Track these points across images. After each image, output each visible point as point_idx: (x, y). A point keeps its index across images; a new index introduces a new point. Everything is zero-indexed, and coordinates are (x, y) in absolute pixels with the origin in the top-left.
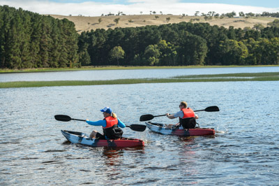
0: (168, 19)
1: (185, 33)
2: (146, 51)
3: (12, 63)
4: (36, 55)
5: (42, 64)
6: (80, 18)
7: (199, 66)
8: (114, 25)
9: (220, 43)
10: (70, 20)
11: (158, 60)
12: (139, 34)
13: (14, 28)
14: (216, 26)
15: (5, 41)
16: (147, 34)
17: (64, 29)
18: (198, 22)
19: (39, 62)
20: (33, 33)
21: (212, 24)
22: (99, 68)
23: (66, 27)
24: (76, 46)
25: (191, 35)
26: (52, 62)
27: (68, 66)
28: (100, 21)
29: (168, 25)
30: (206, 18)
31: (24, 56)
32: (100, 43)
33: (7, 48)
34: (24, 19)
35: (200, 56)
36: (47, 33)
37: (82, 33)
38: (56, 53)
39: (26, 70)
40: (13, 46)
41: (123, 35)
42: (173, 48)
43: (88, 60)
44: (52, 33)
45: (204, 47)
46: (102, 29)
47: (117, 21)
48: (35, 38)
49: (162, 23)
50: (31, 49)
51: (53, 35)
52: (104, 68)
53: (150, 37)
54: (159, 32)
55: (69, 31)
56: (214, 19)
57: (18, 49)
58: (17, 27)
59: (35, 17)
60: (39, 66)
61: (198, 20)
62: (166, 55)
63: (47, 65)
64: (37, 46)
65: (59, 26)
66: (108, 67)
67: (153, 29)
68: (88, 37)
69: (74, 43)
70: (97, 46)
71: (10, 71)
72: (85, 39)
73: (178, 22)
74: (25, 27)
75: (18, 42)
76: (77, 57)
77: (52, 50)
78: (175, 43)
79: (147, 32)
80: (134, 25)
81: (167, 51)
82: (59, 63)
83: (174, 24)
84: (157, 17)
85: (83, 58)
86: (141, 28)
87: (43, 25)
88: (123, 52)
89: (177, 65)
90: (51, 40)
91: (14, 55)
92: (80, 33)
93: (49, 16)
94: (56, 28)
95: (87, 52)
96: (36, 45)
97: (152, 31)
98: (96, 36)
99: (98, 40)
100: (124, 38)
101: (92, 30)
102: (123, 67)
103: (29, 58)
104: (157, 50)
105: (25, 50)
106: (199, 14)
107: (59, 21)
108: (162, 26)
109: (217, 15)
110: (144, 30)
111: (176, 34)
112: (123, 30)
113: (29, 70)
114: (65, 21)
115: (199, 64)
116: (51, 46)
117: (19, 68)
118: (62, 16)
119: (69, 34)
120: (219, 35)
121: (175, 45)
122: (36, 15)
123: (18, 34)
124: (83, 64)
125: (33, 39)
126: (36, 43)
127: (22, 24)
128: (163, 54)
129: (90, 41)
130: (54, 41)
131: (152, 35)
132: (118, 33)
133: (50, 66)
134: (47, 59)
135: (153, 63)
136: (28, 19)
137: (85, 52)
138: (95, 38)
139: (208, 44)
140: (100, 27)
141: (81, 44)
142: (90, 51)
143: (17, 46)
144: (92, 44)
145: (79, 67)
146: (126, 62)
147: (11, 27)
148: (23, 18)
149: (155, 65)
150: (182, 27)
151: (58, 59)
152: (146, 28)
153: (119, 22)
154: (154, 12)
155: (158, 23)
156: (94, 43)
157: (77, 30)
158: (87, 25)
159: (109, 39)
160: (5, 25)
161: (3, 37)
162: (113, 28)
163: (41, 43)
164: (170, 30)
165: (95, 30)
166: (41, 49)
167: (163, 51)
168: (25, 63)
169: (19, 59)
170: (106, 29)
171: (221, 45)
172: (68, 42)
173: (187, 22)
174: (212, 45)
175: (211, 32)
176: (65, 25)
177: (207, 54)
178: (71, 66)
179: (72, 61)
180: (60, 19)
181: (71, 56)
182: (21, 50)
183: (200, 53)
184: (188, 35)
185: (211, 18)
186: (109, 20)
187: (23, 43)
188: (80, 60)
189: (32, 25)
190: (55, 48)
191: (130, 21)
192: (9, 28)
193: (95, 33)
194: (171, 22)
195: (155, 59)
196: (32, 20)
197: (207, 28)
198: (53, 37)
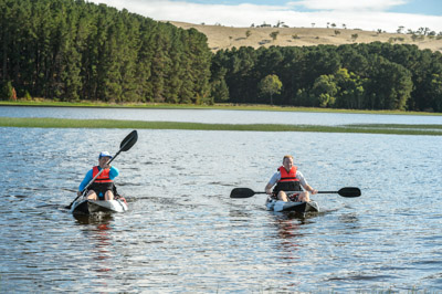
0: (355, 36)
1: (379, 59)
2: (316, 85)
3: (107, 93)
4: (144, 83)
5: (154, 97)
6: (218, 28)
7: (398, 111)
8: (269, 41)
9: (433, 78)
10: (200, 30)
11: (333, 99)
12: (306, 57)
13: (113, 40)
14: (428, 50)
15: (99, 58)
16: (318, 59)
17: (190, 45)
18: (400, 43)
19: (149, 94)
20: (142, 49)
21: (422, 47)
22: (242, 106)
23: (194, 42)
24: (207, 71)
25: (388, 62)
26: (169, 95)
27: (194, 101)
28: (248, 34)
29: (352, 45)
30: (414, 37)
31: (126, 82)
32: (245, 68)
33: (101, 70)
34: (129, 27)
35: (399, 96)
36: (164, 49)
37: (218, 52)
38: (176, 80)
39: (128, 105)
40: (109, 66)
41: (282, 57)
42: (357, 82)
43: (226, 93)
44: (171, 49)
45: (408, 82)
46: (250, 47)
47: (274, 35)
48: (144, 56)
49: (344, 42)
50: (137, 73)
51: (173, 52)
52: (249, 107)
53: (323, 63)
54: (338, 56)
55: (198, 47)
56: (426, 39)
57: (118, 72)
58: (117, 37)
59: (146, 24)
60: (148, 100)
61: (401, 39)
62: (346, 92)
63: (161, 98)
64: (148, 68)
65: (182, 39)
66: (255, 106)
67: (329, 50)
68: (227, 58)
69: (205, 66)
70: (240, 72)
71: (103, 104)
72: (222, 61)
73: (368, 40)
74: (131, 39)
75: (118, 60)
76: (208, 88)
77: (169, 76)
78: (362, 74)
79: (319, 55)
80: (300, 44)
81: (349, 85)
82: (180, 96)
83: (362, 45)
84: (337, 32)
85: (217, 90)
86: (310, 48)
87: (158, 37)
88: (280, 84)
89: (364, 108)
90: (168, 60)
91: (111, 81)
92: (215, 52)
93: (168, 23)
94: (178, 41)
95: (224, 82)
96: (145, 67)
97: (327, 53)
98: (240, 57)
99: (242, 63)
100: (283, 63)
101: (234, 48)
102: (279, 108)
103: (133, 86)
104: (333, 84)
105: (129, 73)
106: (404, 31)
107: (183, 32)
108: (342, 47)
109: (432, 34)
110: (314, 52)
111: (364, 60)
112: (282, 50)
113: (133, 104)
114: (192, 31)
115: (398, 108)
116: (168, 69)
117: (117, 101)
118: (188, 24)
119: (197, 52)
120: (432, 64)
121: (362, 77)
122: (149, 21)
123: (118, 49)
124: (216, 99)
125: (141, 57)
126: (146, 64)
127: (127, 33)
128: (343, 89)
129: (230, 64)
130: (175, 63)
131: (328, 60)
132: (274, 55)
133: (166, 101)
134: (161, 89)
135: (325, 103)
136: (136, 27)
137: (221, 81)
138: (237, 60)
139: (414, 78)
140: (247, 43)
141: (215, 68)
142: (230, 80)
143: (117, 67)
144: (233, 69)
145: (211, 104)
146: (284, 100)
147: (109, 38)
148: (128, 25)
149: (328, 106)
150: (374, 49)
151: (178, 90)
152: (317, 49)
153: (278, 37)
154: (334, 25)
155: (337, 41)
156: (236, 69)
157: (209, 46)
158: (228, 40)
159: (260, 63)
160: (99, 34)
161: (96, 51)
162: (267, 46)
163: (154, 64)
164: (355, 53)
165: (238, 48)
166: (154, 74)
167: (343, 85)
168: (127, 93)
169: (117, 87)
170: (256, 47)
171: (434, 81)
172: (196, 65)
173: (383, 41)
174: (420, 79)
175: (420, 59)
176: (192, 37)
177: (411, 93)
178: (198, 101)
179: (201, 95)
180: (185, 28)
181: (199, 87)
182: (123, 74)
183: (401, 92)
184: (382, 62)
185: (422, 37)
186: (262, 34)
187: (126, 63)
188: (213, 93)
189: (141, 36)
190: (175, 73)
191: (295, 37)
192: (105, 38)
193: (239, 52)
194: (358, 41)
195: (329, 98)
196: (142, 29)
197: (413, 53)
198: (172, 56)
